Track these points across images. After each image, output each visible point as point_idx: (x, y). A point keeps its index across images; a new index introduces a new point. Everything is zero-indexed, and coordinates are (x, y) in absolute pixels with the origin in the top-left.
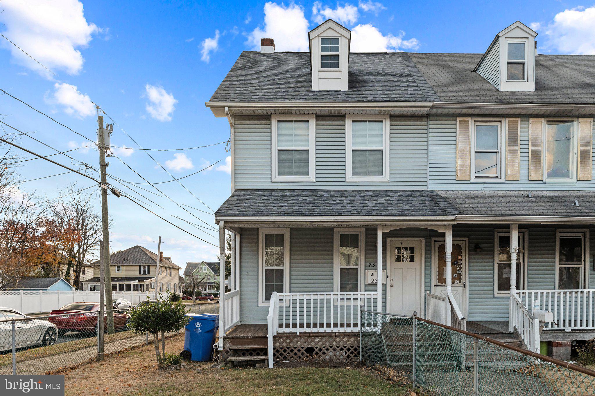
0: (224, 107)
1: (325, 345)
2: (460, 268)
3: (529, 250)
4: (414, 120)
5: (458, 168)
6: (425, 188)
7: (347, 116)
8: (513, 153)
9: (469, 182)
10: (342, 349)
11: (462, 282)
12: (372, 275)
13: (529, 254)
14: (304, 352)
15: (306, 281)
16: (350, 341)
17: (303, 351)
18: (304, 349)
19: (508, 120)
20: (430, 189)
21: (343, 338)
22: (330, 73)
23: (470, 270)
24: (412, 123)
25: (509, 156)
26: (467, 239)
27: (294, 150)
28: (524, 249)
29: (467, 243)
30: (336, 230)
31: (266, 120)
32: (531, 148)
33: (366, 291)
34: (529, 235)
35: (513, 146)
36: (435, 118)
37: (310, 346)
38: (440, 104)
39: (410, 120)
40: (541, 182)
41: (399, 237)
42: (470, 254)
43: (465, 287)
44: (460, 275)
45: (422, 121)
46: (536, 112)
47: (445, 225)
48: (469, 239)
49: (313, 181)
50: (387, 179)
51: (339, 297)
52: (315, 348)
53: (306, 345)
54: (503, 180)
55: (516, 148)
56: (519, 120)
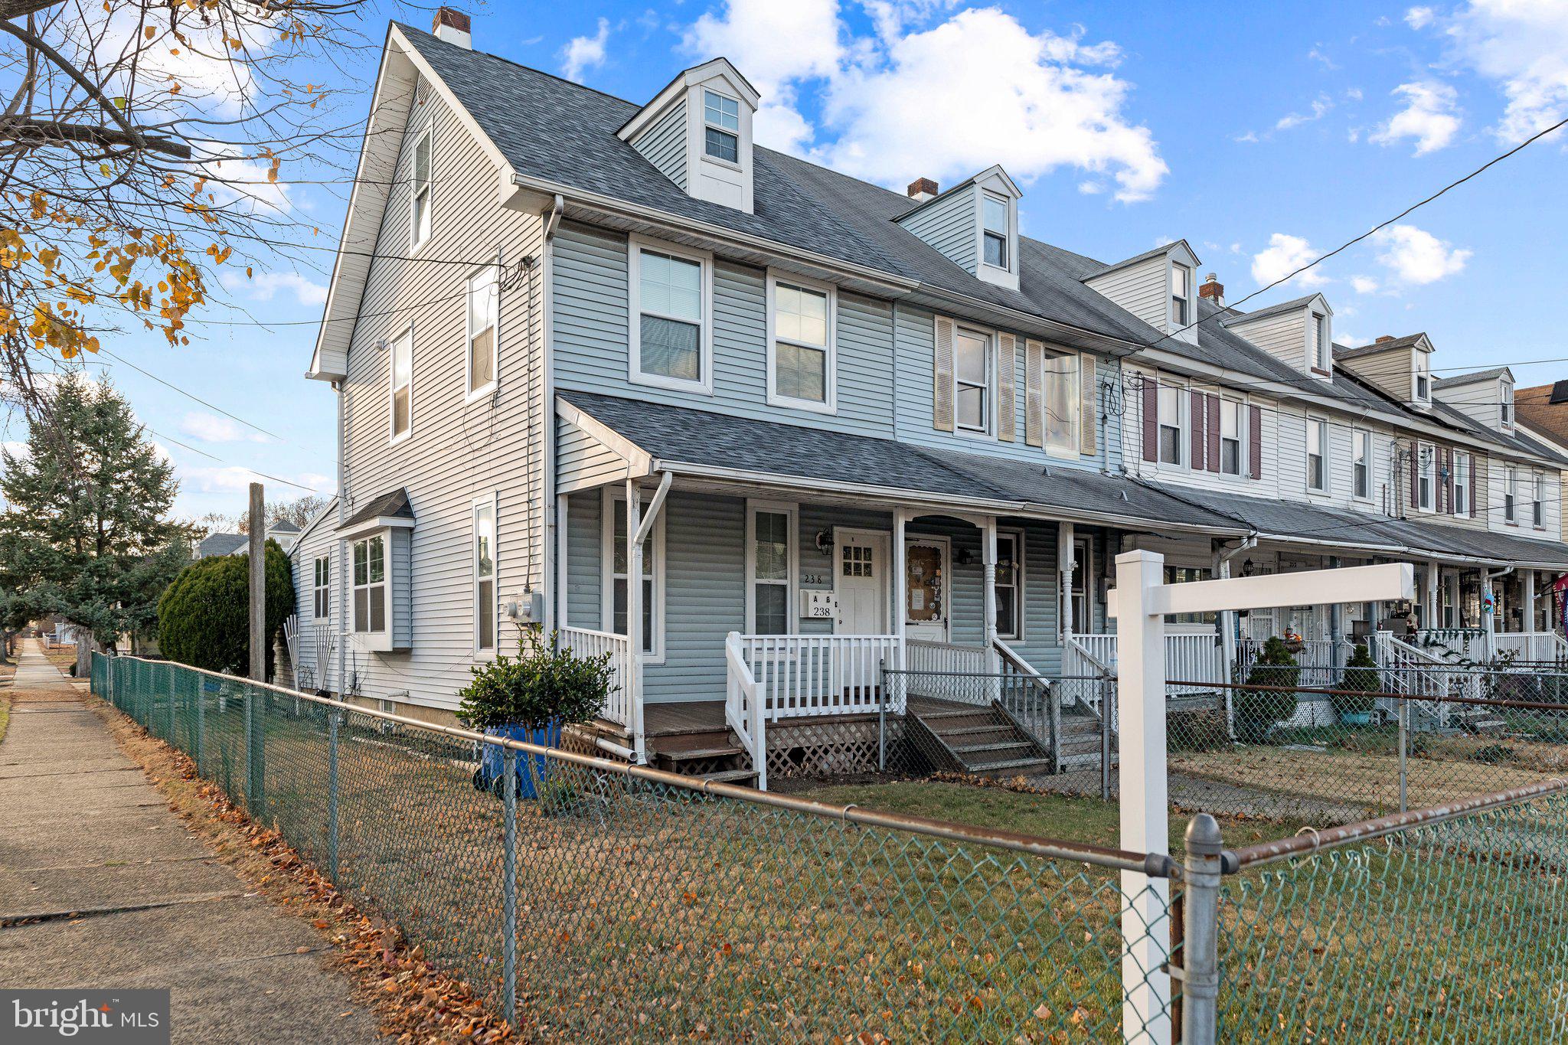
0: (554, 195)
1: (822, 741)
2: (939, 591)
3: (1027, 565)
4: (874, 305)
5: (937, 408)
6: (890, 437)
7: (769, 270)
8: (1007, 393)
9: (950, 435)
10: (848, 749)
11: (942, 617)
12: (815, 600)
13: (1028, 572)
14: (788, 759)
15: (693, 609)
16: (861, 732)
17: (785, 756)
18: (788, 752)
19: (1001, 334)
20: (900, 440)
21: (838, 727)
22: (718, 169)
23: (954, 596)
24: (870, 308)
25: (1001, 398)
26: (949, 538)
27: (672, 321)
28: (1018, 562)
29: (949, 547)
30: (750, 503)
31: (619, 241)
32: (1029, 390)
33: (801, 631)
34: (1027, 538)
35: (1008, 381)
36: (905, 308)
37: (796, 746)
38: (929, 288)
39: (867, 303)
40: (1039, 450)
41: (849, 526)
42: (954, 568)
43: (946, 627)
44: (938, 606)
45: (885, 308)
46: (1038, 331)
47: (988, 517)
48: (953, 540)
49: (709, 394)
50: (833, 410)
51: (755, 645)
52: (805, 749)
53: (792, 744)
54: (994, 438)
55: (1011, 386)
56: (1014, 338)
